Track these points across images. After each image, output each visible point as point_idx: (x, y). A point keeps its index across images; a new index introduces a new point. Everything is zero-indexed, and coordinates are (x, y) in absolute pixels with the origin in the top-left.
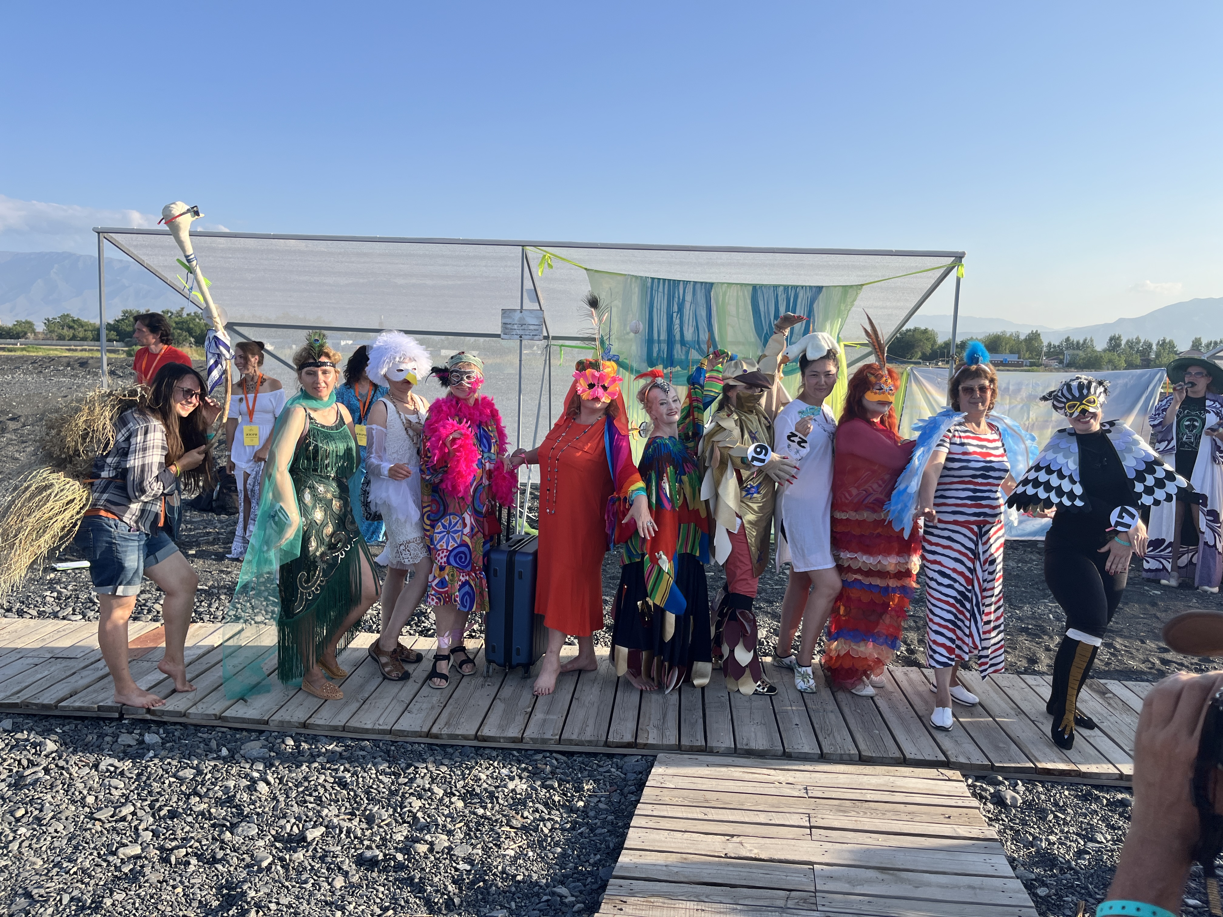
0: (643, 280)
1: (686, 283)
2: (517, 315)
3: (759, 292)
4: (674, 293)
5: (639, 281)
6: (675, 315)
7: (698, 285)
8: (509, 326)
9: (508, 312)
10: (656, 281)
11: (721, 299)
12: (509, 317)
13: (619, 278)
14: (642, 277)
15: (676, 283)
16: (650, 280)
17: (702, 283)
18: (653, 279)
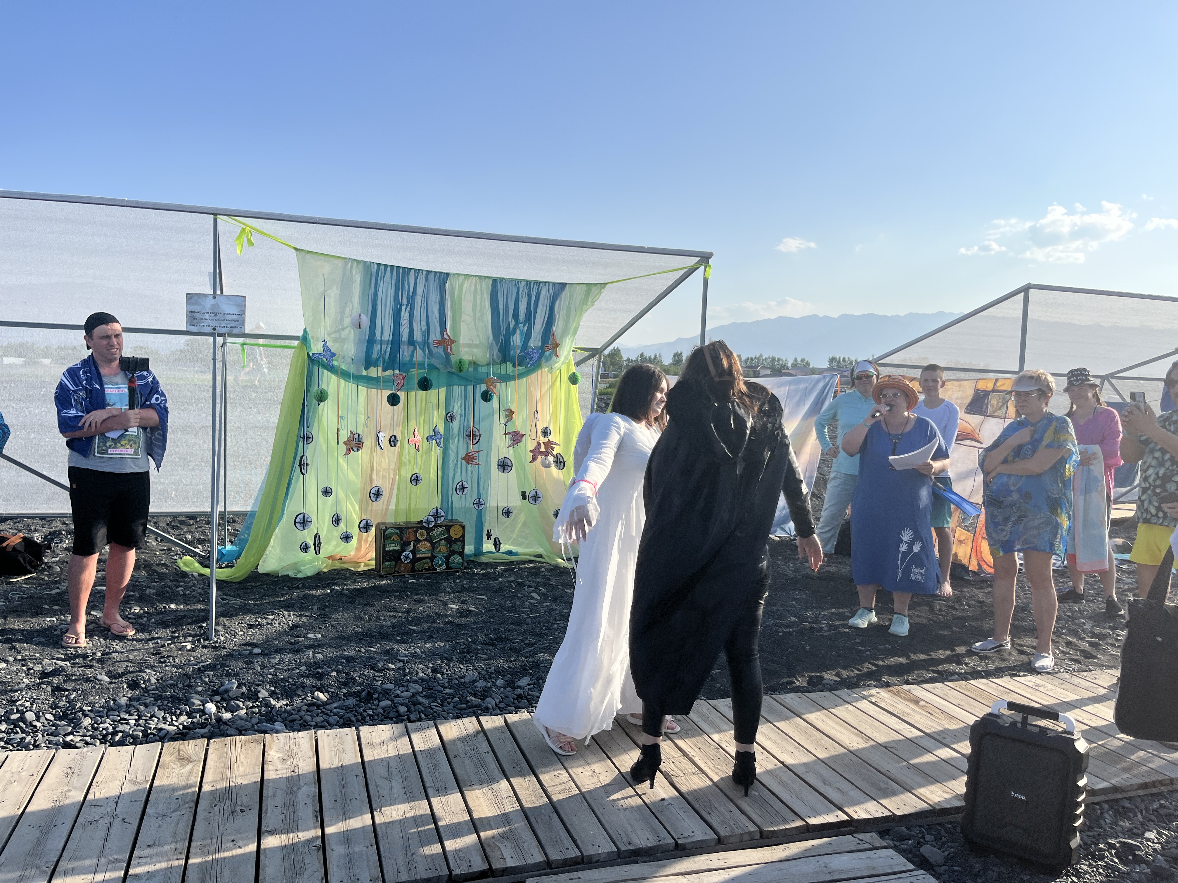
0: (367, 266)
1: (418, 271)
2: (209, 302)
3: (499, 285)
4: (403, 284)
5: (361, 267)
6: (404, 308)
7: (432, 276)
8: (197, 315)
9: (195, 298)
10: (382, 267)
11: (456, 293)
12: (198, 303)
13: (337, 262)
14: (365, 262)
15: (406, 271)
16: (375, 266)
17: (436, 272)
18: (379, 265)
